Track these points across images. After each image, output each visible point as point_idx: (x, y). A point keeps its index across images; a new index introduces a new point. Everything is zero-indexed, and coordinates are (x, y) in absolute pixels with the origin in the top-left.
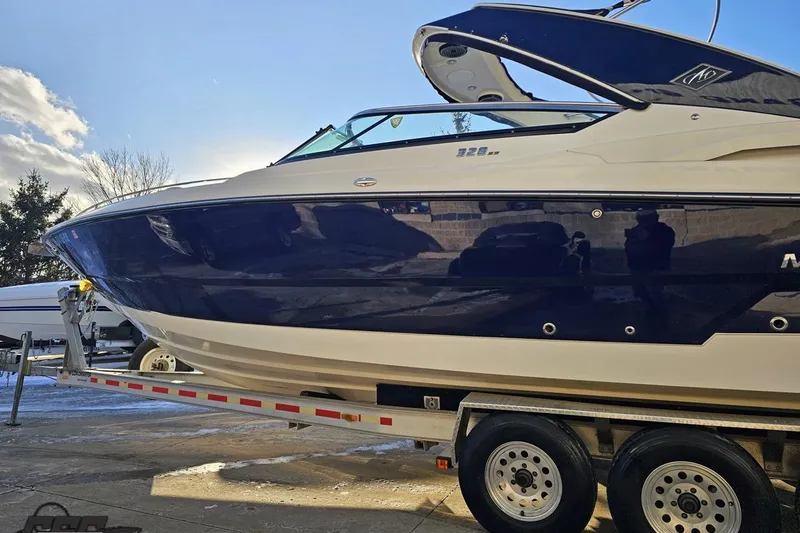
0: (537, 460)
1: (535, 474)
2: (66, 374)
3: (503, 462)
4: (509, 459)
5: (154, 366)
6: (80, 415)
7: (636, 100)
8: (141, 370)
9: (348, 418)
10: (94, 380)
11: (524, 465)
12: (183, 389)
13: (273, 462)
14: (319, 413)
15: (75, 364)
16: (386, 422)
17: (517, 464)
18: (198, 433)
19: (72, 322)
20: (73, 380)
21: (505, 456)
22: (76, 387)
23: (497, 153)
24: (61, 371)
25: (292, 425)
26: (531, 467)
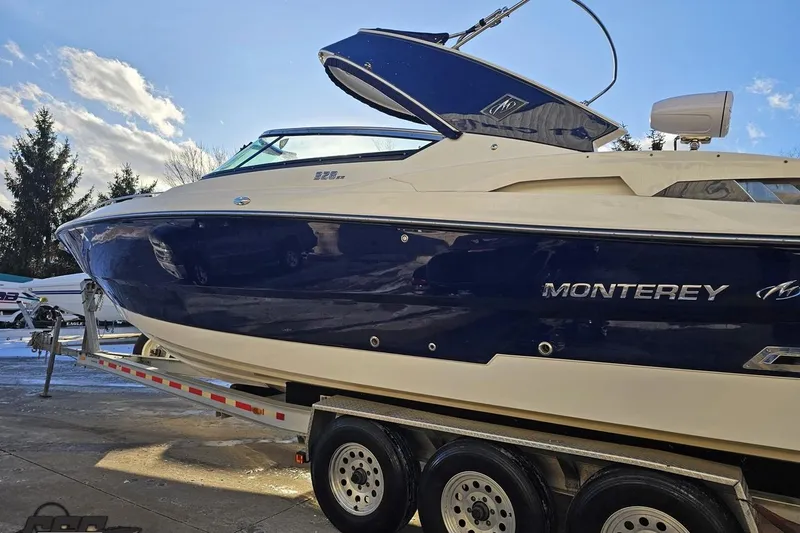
0: (370, 460)
1: (369, 473)
2: (84, 355)
3: (346, 461)
4: (349, 458)
5: (152, 352)
6: (104, 391)
7: (454, 129)
8: (143, 355)
9: (256, 411)
10: (102, 362)
11: (361, 465)
12: (156, 376)
13: (221, 445)
14: (239, 405)
15: (90, 347)
16: (280, 417)
17: (356, 463)
18: (184, 413)
19: (89, 310)
20: (88, 361)
21: (346, 455)
22: (91, 367)
23: (343, 177)
24: (81, 353)
25: (218, 414)
26: (366, 467)
